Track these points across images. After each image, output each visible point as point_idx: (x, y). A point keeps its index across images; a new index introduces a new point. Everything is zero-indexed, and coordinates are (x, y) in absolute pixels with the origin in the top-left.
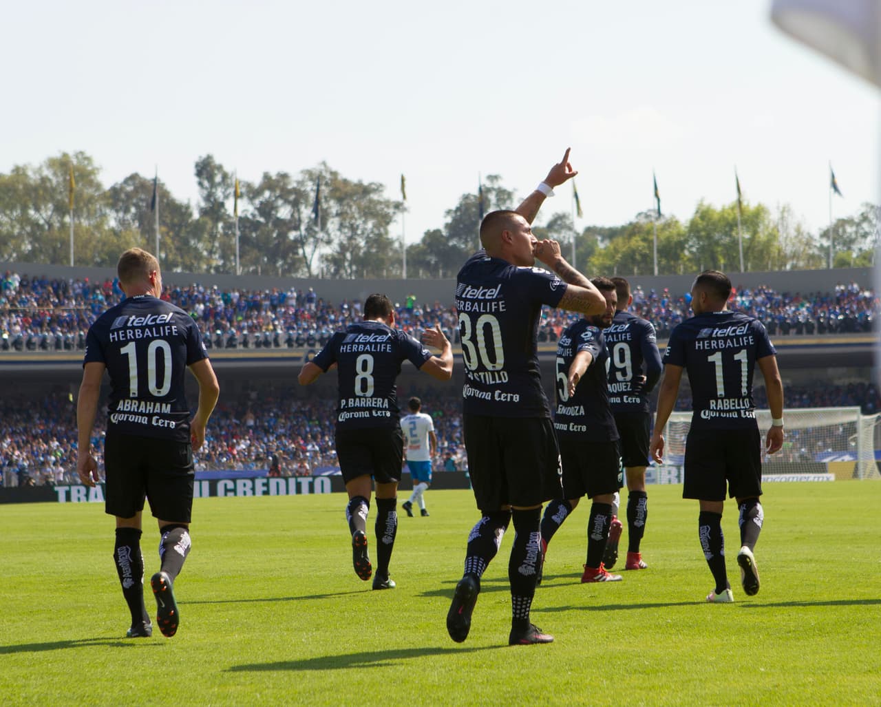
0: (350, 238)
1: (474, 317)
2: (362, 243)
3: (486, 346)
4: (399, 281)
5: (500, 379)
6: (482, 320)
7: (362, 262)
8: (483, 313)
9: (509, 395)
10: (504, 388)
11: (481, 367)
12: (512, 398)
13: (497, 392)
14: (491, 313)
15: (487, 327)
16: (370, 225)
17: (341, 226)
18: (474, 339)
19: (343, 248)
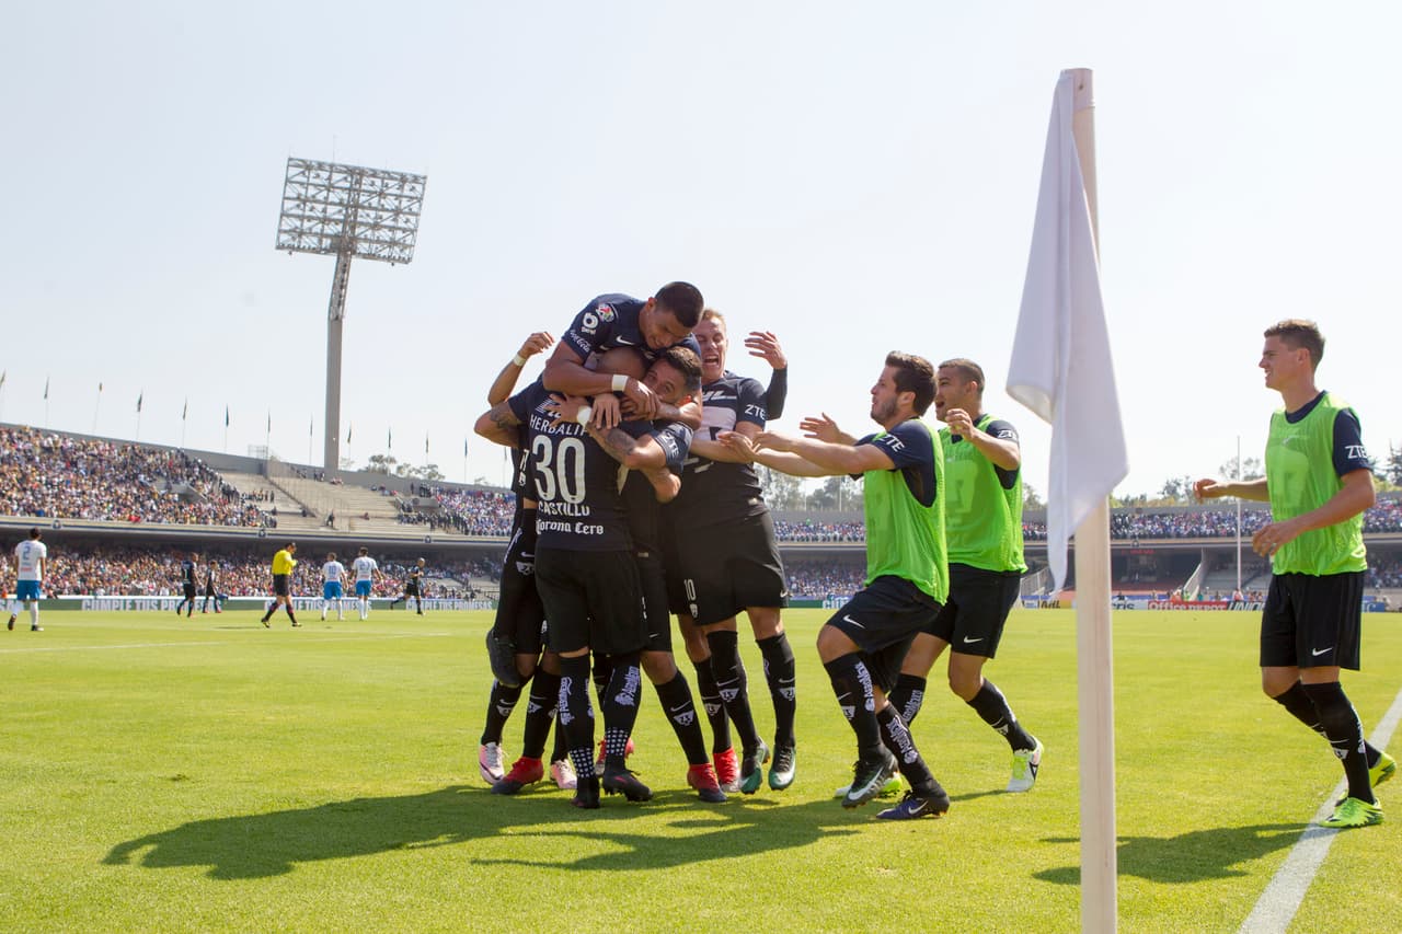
0: (781, 492)
1: (556, 439)
2: (786, 494)
3: (566, 475)
4: (803, 512)
5: (580, 511)
6: (565, 444)
7: (785, 503)
8: (568, 436)
9: (592, 527)
10: (586, 521)
11: (558, 498)
12: (595, 530)
13: (578, 525)
14: (578, 437)
15: (571, 452)
16: (790, 486)
17: (777, 487)
18: (553, 466)
19: (777, 497)
